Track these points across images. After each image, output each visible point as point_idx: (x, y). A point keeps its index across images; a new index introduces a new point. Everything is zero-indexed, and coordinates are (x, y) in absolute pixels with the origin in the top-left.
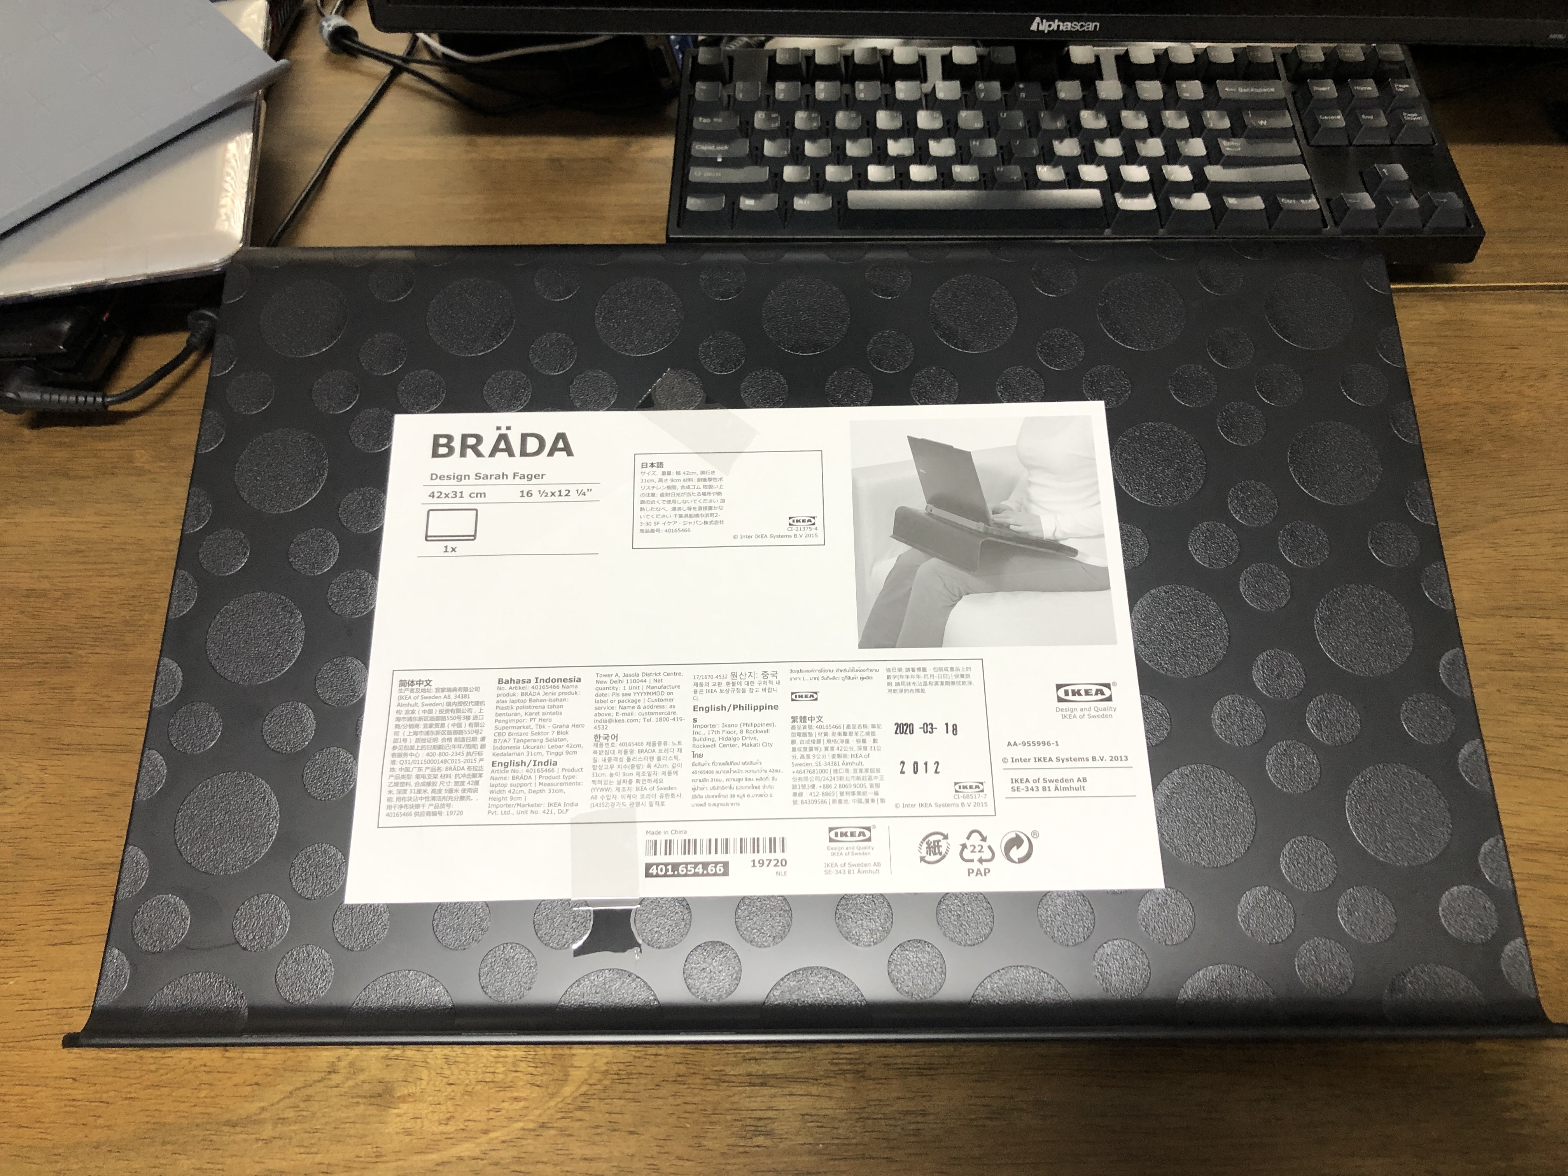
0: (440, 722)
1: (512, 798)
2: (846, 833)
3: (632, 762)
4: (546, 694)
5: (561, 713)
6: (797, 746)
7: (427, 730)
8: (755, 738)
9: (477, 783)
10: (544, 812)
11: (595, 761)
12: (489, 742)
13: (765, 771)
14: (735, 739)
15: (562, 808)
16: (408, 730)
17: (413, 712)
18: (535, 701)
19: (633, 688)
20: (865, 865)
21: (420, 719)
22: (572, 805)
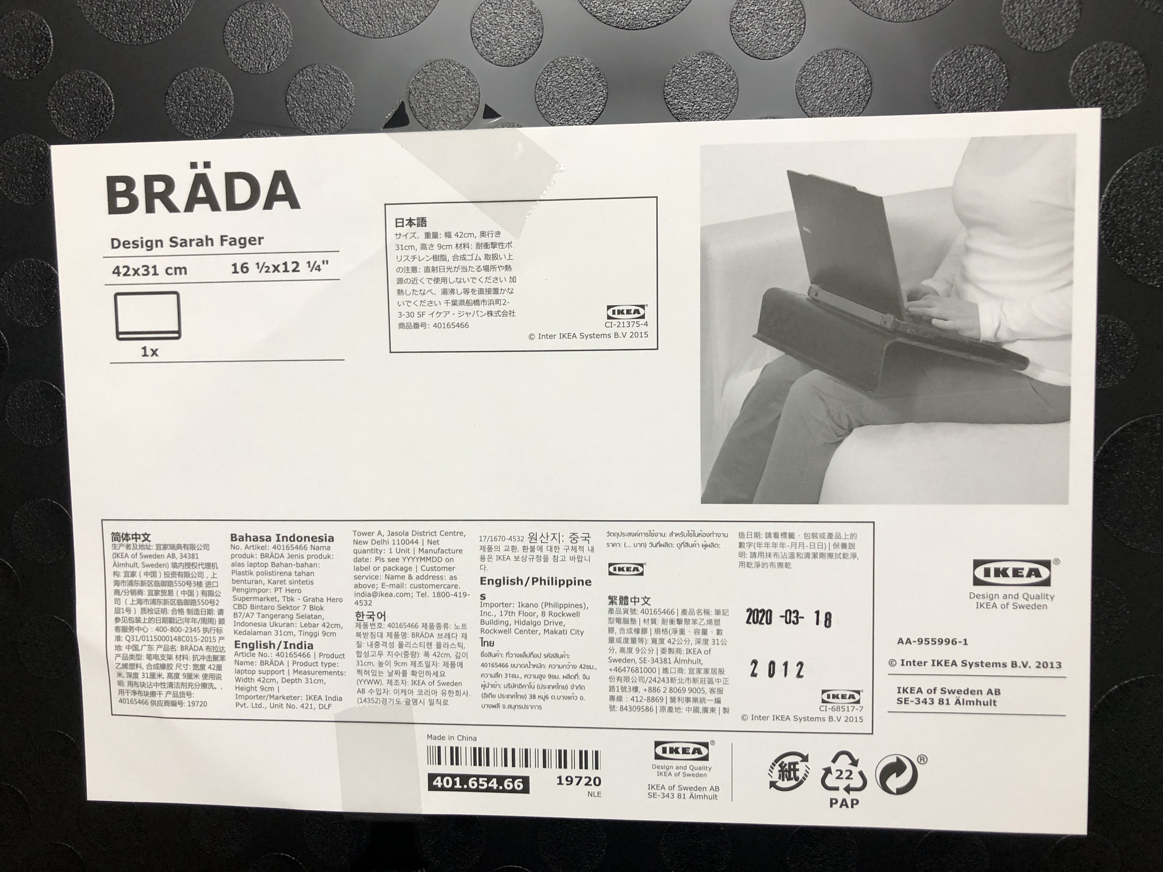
0: (167, 588)
1: (263, 689)
2: (677, 748)
3: (405, 649)
4: (291, 556)
5: (312, 583)
6: (616, 635)
7: (152, 598)
8: (560, 623)
9: (219, 668)
10: (302, 706)
11: (359, 646)
12: (228, 616)
13: (574, 667)
14: (535, 624)
15: (323, 702)
16: (130, 597)
17: (133, 574)
18: (278, 565)
19: (401, 551)
20: (699, 789)
21: (143, 583)
22: (335, 698)
